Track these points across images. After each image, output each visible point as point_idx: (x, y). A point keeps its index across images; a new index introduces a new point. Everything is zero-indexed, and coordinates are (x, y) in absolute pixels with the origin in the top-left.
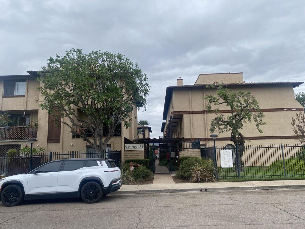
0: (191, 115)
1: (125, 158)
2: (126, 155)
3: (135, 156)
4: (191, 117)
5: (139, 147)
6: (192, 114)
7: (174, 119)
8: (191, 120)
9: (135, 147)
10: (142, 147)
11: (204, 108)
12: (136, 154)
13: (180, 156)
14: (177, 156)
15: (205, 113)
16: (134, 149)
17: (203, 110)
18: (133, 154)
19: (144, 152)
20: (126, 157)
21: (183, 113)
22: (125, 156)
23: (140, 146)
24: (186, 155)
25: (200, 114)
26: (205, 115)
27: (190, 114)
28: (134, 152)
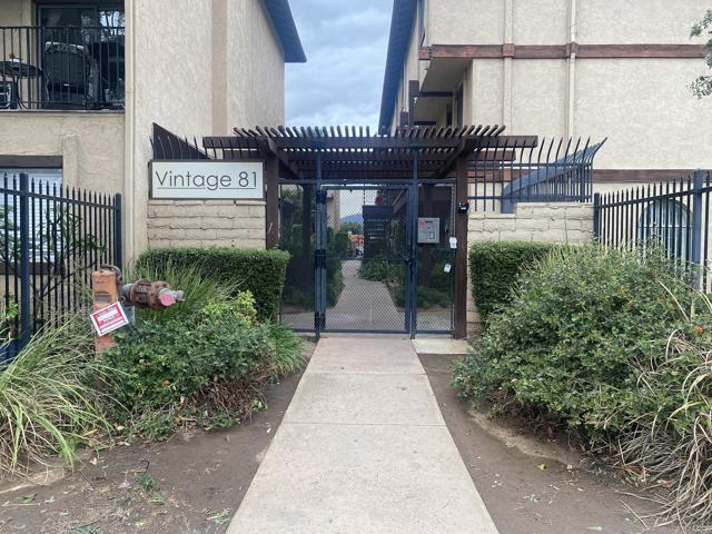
0: (508, 62)
1: (155, 238)
2: (159, 222)
3: (210, 233)
4: (508, 76)
5: (235, 183)
6: (513, 58)
7: (424, 94)
8: (507, 86)
9: (212, 181)
10: (251, 185)
11: (569, 36)
12: (216, 222)
13: (473, 238)
14: (453, 242)
15: (573, 55)
16: (205, 193)
17: (561, 42)
18: (198, 222)
19: (262, 211)
20: (160, 233)
21: (471, 54)
22: (152, 231)
23: (243, 177)
24: (511, 234)
25: (549, 63)
26: (572, 66)
27: (503, 58)
28: (203, 209)
